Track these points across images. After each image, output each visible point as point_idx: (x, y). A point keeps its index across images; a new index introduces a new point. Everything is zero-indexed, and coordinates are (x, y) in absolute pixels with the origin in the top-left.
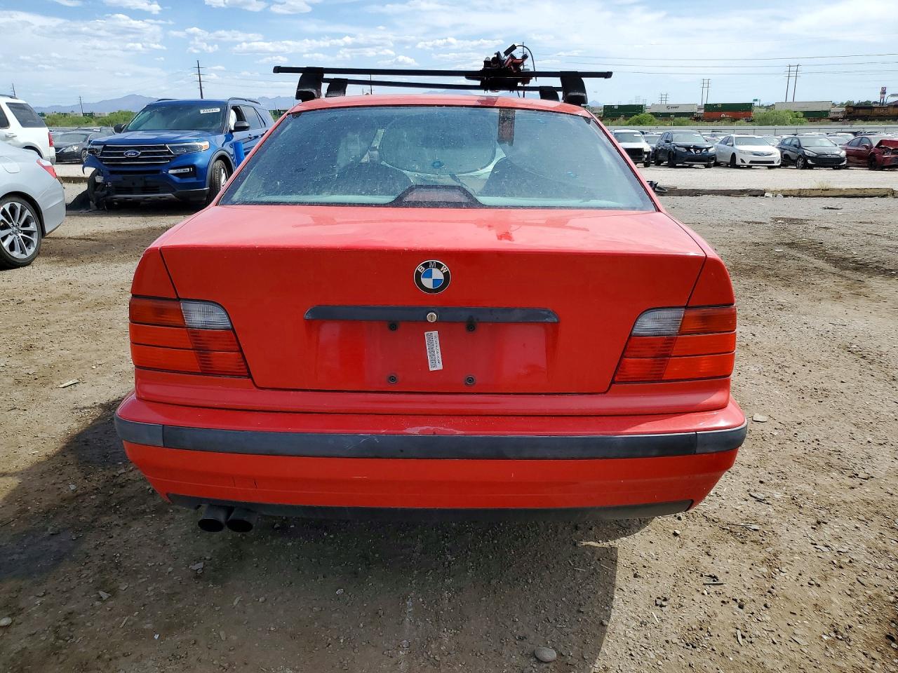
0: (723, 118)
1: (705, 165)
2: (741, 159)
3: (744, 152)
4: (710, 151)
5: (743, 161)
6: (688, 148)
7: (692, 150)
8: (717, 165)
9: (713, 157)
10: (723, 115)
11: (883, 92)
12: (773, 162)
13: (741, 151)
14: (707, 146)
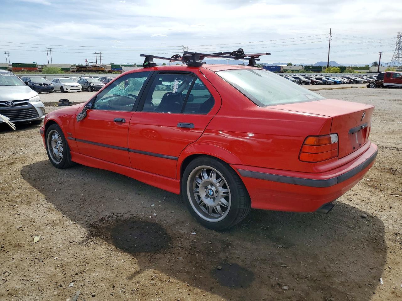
0: (24, 70)
1: (49, 92)
2: (66, 89)
3: (67, 86)
4: (51, 85)
5: (67, 89)
6: (41, 84)
7: (43, 85)
8: (56, 91)
9: (52, 88)
10: (23, 69)
11: (86, 61)
12: (79, 89)
13: (65, 85)
14: (49, 83)
